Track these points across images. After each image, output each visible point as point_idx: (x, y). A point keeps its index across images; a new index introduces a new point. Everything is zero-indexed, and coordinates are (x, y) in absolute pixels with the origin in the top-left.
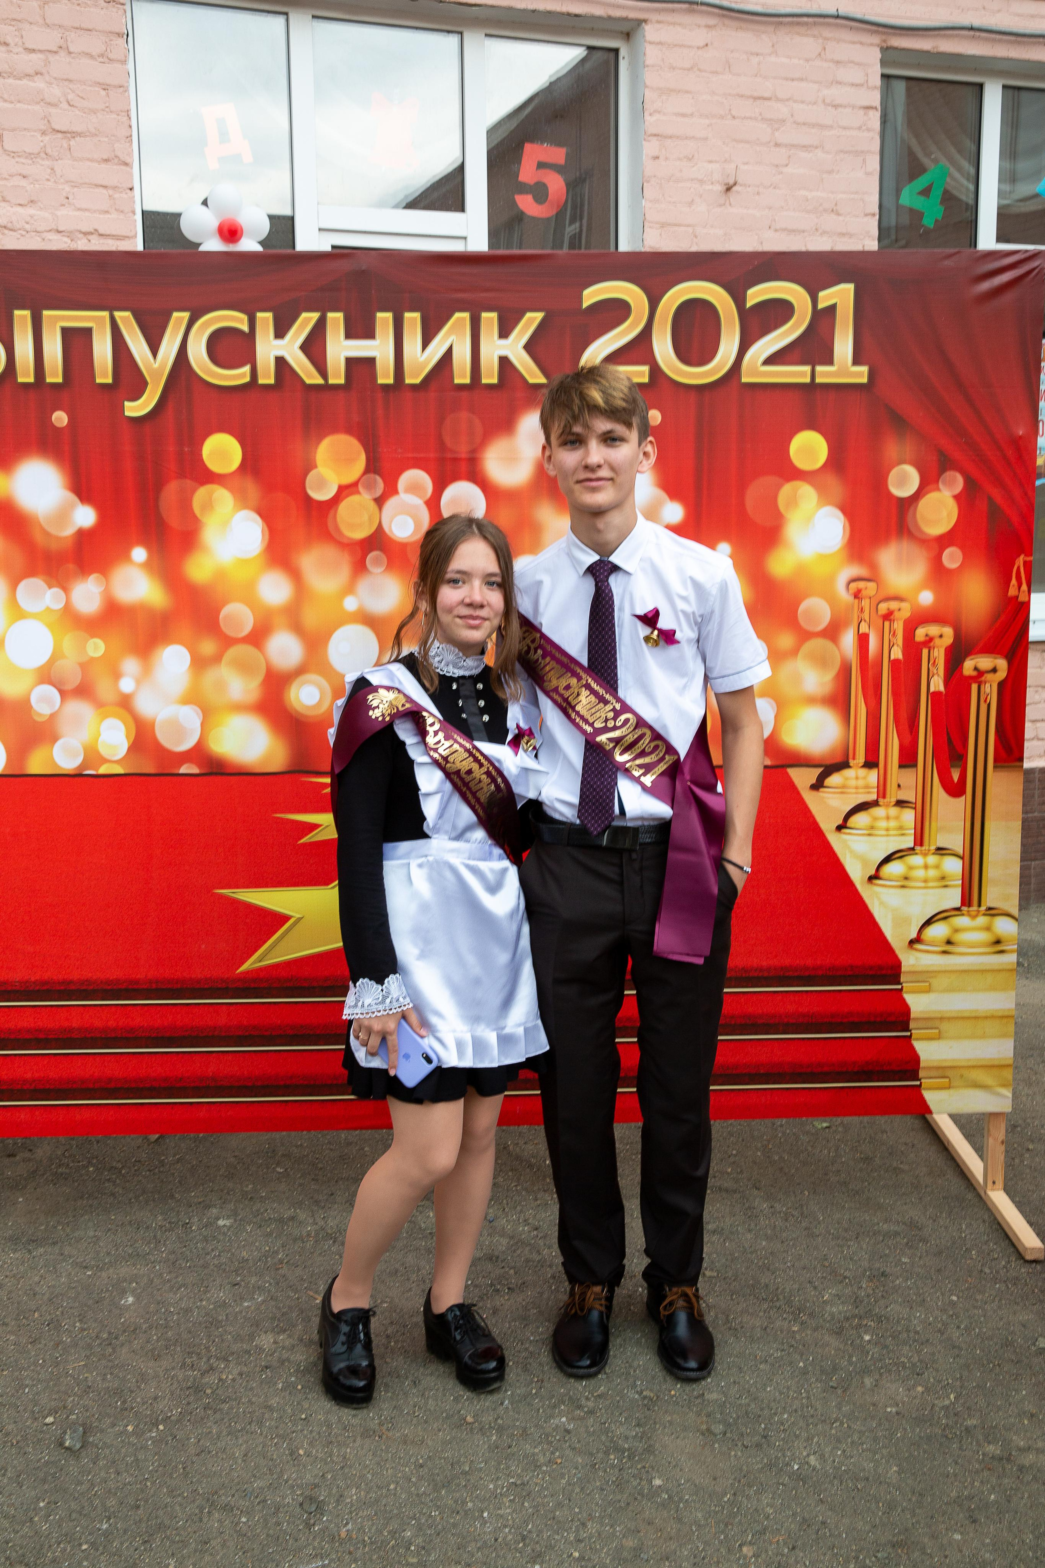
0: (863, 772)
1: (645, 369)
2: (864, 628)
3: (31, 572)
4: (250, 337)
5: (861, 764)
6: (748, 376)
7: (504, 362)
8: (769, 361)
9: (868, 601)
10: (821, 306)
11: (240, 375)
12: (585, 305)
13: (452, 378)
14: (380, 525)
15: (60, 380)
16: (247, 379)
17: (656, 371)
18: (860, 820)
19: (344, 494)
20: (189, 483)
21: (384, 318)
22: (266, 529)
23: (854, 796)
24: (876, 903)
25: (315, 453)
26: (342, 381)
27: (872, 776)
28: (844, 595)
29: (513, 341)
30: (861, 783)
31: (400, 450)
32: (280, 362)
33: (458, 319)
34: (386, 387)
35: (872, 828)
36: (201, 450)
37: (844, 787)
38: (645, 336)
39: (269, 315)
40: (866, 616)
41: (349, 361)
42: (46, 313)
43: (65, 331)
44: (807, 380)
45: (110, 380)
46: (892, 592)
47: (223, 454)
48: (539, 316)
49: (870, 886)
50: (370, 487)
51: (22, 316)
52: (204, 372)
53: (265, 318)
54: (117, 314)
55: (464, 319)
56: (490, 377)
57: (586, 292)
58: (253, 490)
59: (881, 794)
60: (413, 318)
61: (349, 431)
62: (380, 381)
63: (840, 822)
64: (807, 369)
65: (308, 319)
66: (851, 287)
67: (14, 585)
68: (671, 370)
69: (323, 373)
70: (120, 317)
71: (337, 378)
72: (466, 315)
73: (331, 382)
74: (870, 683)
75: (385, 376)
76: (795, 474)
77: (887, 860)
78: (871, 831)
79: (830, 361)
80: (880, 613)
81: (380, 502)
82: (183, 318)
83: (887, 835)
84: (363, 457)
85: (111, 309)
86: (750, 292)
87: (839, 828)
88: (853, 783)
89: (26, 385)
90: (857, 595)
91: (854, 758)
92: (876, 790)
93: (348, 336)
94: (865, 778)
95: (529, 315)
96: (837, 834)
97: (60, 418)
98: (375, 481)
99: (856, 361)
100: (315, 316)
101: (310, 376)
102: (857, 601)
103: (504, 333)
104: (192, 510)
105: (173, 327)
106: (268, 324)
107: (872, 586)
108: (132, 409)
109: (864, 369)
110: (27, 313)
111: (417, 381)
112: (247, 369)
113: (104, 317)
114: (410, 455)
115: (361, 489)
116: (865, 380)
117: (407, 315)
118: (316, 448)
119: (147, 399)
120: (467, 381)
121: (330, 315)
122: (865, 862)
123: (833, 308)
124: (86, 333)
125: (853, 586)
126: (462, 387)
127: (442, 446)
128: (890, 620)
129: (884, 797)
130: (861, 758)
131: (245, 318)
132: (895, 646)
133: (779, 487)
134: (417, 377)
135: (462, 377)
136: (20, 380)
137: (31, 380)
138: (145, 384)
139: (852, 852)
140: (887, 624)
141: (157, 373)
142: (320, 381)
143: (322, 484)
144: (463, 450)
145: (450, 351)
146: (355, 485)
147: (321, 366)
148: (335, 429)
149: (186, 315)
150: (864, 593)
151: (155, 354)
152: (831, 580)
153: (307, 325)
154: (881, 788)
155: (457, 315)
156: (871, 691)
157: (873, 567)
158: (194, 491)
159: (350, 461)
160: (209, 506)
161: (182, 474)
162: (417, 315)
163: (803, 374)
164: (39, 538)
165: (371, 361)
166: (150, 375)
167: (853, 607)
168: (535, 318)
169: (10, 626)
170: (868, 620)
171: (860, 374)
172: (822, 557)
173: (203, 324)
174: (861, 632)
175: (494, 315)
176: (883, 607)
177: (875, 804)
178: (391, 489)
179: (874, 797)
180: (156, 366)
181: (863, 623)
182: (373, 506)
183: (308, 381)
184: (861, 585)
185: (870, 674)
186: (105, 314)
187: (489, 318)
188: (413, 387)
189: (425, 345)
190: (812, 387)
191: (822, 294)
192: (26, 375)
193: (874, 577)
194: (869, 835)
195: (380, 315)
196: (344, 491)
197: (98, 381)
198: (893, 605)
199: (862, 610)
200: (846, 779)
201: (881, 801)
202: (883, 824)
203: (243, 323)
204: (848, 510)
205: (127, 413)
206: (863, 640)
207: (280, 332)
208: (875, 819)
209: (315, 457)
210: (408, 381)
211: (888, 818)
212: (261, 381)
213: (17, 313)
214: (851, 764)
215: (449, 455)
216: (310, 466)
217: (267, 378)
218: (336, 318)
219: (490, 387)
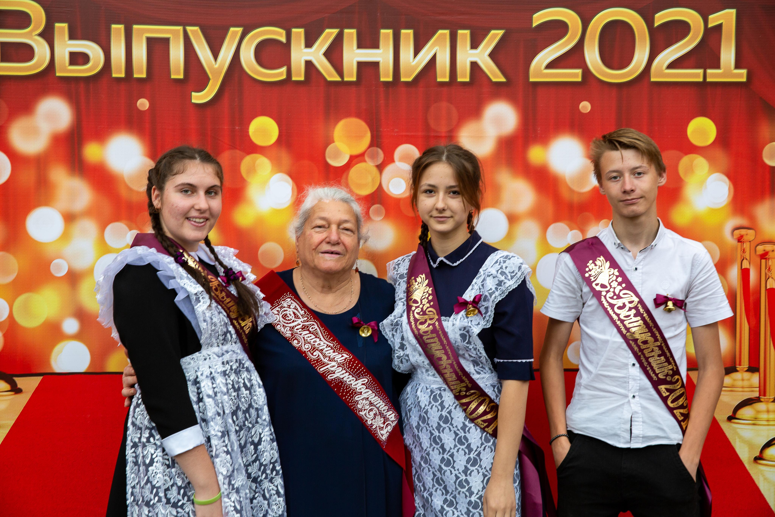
0: (747, 375)
1: (579, 71)
2: (746, 265)
3: (116, 218)
4: (287, 46)
5: (746, 369)
6: (656, 77)
7: (474, 66)
8: (671, 66)
9: (748, 244)
10: (710, 25)
11: (280, 74)
12: (534, 25)
13: (435, 77)
14: (380, 185)
15: (144, 76)
16: (284, 77)
17: (587, 73)
18: (746, 412)
19: (354, 162)
20: (238, 153)
21: (386, 33)
22: (295, 187)
23: (741, 393)
24: (761, 479)
25: (333, 131)
26: (354, 79)
27: (755, 379)
28: (730, 239)
29: (481, 50)
30: (746, 383)
31: (396, 130)
32: (309, 64)
33: (441, 34)
34: (386, 83)
35: (756, 419)
36: (248, 129)
37: (733, 386)
38: (579, 47)
39: (302, 31)
40: (747, 255)
41: (360, 65)
42: (135, 27)
43: (150, 40)
44: (701, 79)
45: (181, 76)
46: (767, 237)
47: (264, 132)
48: (501, 32)
49: (755, 465)
50: (373, 157)
51: (118, 29)
52: (252, 72)
53: (299, 33)
54: (189, 29)
55: (445, 34)
56: (464, 76)
57: (535, 16)
58: (286, 158)
59: (762, 393)
60: (407, 34)
61: (358, 115)
62: (382, 79)
63: (730, 414)
64: (701, 71)
65: (331, 33)
66: (734, 11)
67: (103, 227)
68: (598, 72)
69: (341, 73)
70: (191, 31)
71: (351, 76)
72: (447, 32)
73: (346, 79)
74: (752, 306)
75: (386, 76)
76: (692, 149)
77: (768, 445)
78: (755, 421)
79: (718, 67)
80: (758, 253)
81: (381, 168)
82: (238, 32)
83: (768, 425)
84: (369, 135)
85: (184, 24)
86: (657, 15)
87: (730, 419)
88: (740, 383)
89: (118, 79)
90: (740, 240)
91: (740, 365)
92: (758, 389)
93: (360, 46)
94: (749, 380)
95: (493, 32)
96: (728, 423)
97: (143, 104)
98: (377, 153)
99: (737, 66)
100: (335, 31)
101: (331, 75)
102: (740, 244)
103: (474, 45)
104: (240, 172)
105: (230, 38)
106: (300, 37)
107: (751, 232)
108: (197, 98)
109: (744, 72)
110: (121, 27)
111: (410, 79)
112: (284, 69)
113: (179, 30)
114: (404, 134)
115: (366, 158)
116: (744, 80)
117: (403, 31)
118: (334, 128)
119: (209, 90)
120: (447, 79)
121: (346, 31)
122: (751, 446)
123: (719, 27)
124: (166, 42)
125: (737, 232)
126: (443, 84)
127: (427, 127)
128: (766, 259)
129: (765, 395)
130: (745, 363)
131: (283, 32)
132: (770, 279)
133: (680, 158)
134: (409, 77)
135: (443, 76)
136: (114, 75)
137: (123, 75)
138: (208, 79)
139: (740, 437)
140: (763, 261)
141: (217, 72)
142: (338, 79)
143: (337, 154)
144: (443, 129)
145: (434, 58)
146: (362, 155)
147: (338, 66)
148: (348, 115)
149: (240, 30)
150: (745, 238)
151: (216, 56)
152: (720, 228)
153: (329, 37)
154: (762, 388)
155: (440, 32)
156: (752, 313)
157: (752, 218)
158: (242, 159)
159: (359, 137)
160: (252, 170)
161: (233, 147)
162: (410, 32)
163: (697, 75)
164: (123, 193)
165: (376, 65)
166: (211, 73)
167: (737, 248)
168: (498, 34)
169: (98, 259)
170: (748, 258)
171: (741, 75)
172: (713, 211)
173: (252, 36)
174: (743, 268)
175: (467, 32)
176: (761, 249)
177: (757, 400)
178: (389, 159)
179: (757, 394)
180: (216, 66)
181: (745, 260)
182: (375, 171)
183: (329, 79)
184: (743, 232)
185: (752, 299)
186: (180, 28)
187: (464, 34)
188: (407, 83)
189: (416, 53)
190: (704, 84)
191: (711, 17)
192: (118, 72)
193: (753, 226)
194: (754, 424)
195: (382, 31)
196: (354, 159)
197: (173, 77)
198: (768, 247)
199: (744, 251)
200: (735, 380)
201: (762, 398)
202: (764, 416)
203: (282, 36)
204: (732, 176)
205: (194, 101)
206: (745, 273)
207: (309, 44)
208: (758, 412)
209: (333, 134)
210: (403, 79)
211: (768, 411)
212: (294, 79)
213: (114, 26)
214: (738, 369)
215: (432, 134)
216: (329, 141)
217: (299, 76)
218: (351, 33)
219: (464, 84)
